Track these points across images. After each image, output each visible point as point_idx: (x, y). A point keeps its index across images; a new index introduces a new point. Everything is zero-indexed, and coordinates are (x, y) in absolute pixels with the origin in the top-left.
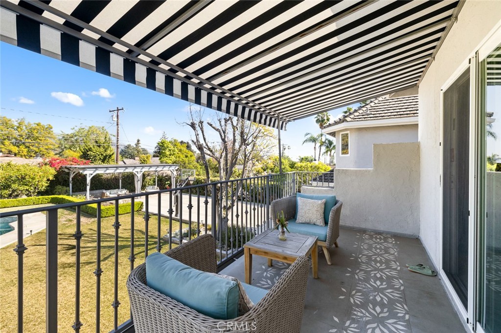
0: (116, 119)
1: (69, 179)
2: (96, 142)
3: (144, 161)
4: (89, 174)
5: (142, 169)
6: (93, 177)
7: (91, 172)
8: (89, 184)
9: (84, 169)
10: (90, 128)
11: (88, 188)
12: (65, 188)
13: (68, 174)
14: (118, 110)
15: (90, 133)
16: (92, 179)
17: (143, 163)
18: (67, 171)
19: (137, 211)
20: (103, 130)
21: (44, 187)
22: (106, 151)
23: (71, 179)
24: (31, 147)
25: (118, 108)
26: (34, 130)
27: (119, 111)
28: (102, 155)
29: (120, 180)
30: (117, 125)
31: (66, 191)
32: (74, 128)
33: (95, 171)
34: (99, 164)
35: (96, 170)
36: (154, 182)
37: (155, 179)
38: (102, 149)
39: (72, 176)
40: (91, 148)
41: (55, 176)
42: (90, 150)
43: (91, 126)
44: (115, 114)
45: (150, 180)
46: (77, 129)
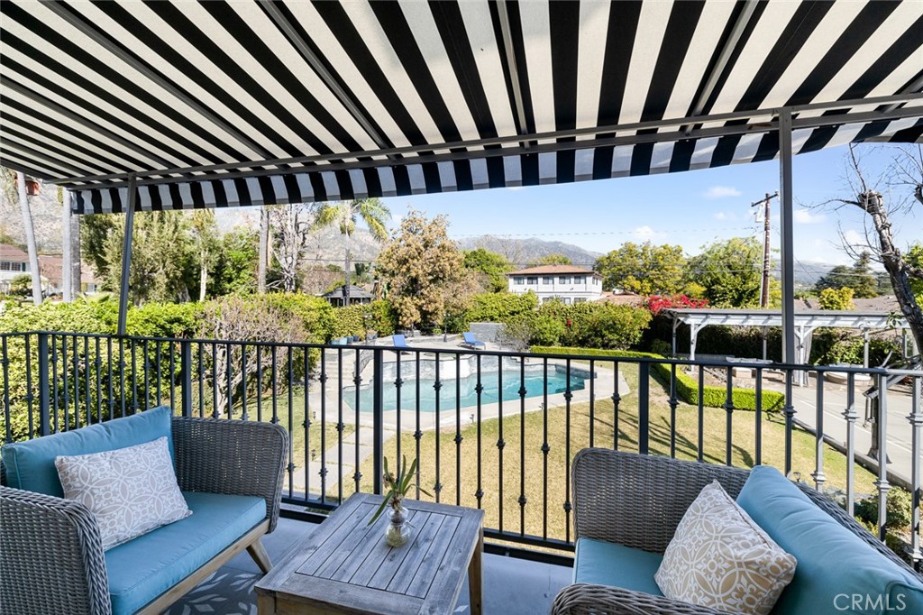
0: (763, 219)
1: (672, 330)
2: (729, 267)
3: (831, 302)
4: (696, 323)
5: (811, 321)
6: (703, 329)
7: (699, 322)
8: (695, 342)
9: (686, 315)
10: (730, 242)
11: (693, 348)
12: (665, 344)
13: (671, 322)
14: (768, 198)
15: (730, 251)
16: (700, 334)
17: (826, 308)
18: (668, 316)
19: (769, 410)
20: (753, 241)
21: (637, 340)
22: (744, 283)
23: (674, 331)
24: (655, 281)
25: (767, 195)
26: (659, 255)
27: (771, 200)
28: (737, 290)
29: (765, 342)
30: (766, 229)
31: (667, 348)
32: (704, 246)
33: (704, 320)
34: (725, 307)
35: (707, 318)
36: (861, 355)
37: (862, 348)
38: (739, 280)
39: (675, 326)
40: (718, 279)
41: (650, 323)
42: (717, 283)
43: (731, 239)
44: (762, 207)
45: (849, 349)
46: (708, 247)
